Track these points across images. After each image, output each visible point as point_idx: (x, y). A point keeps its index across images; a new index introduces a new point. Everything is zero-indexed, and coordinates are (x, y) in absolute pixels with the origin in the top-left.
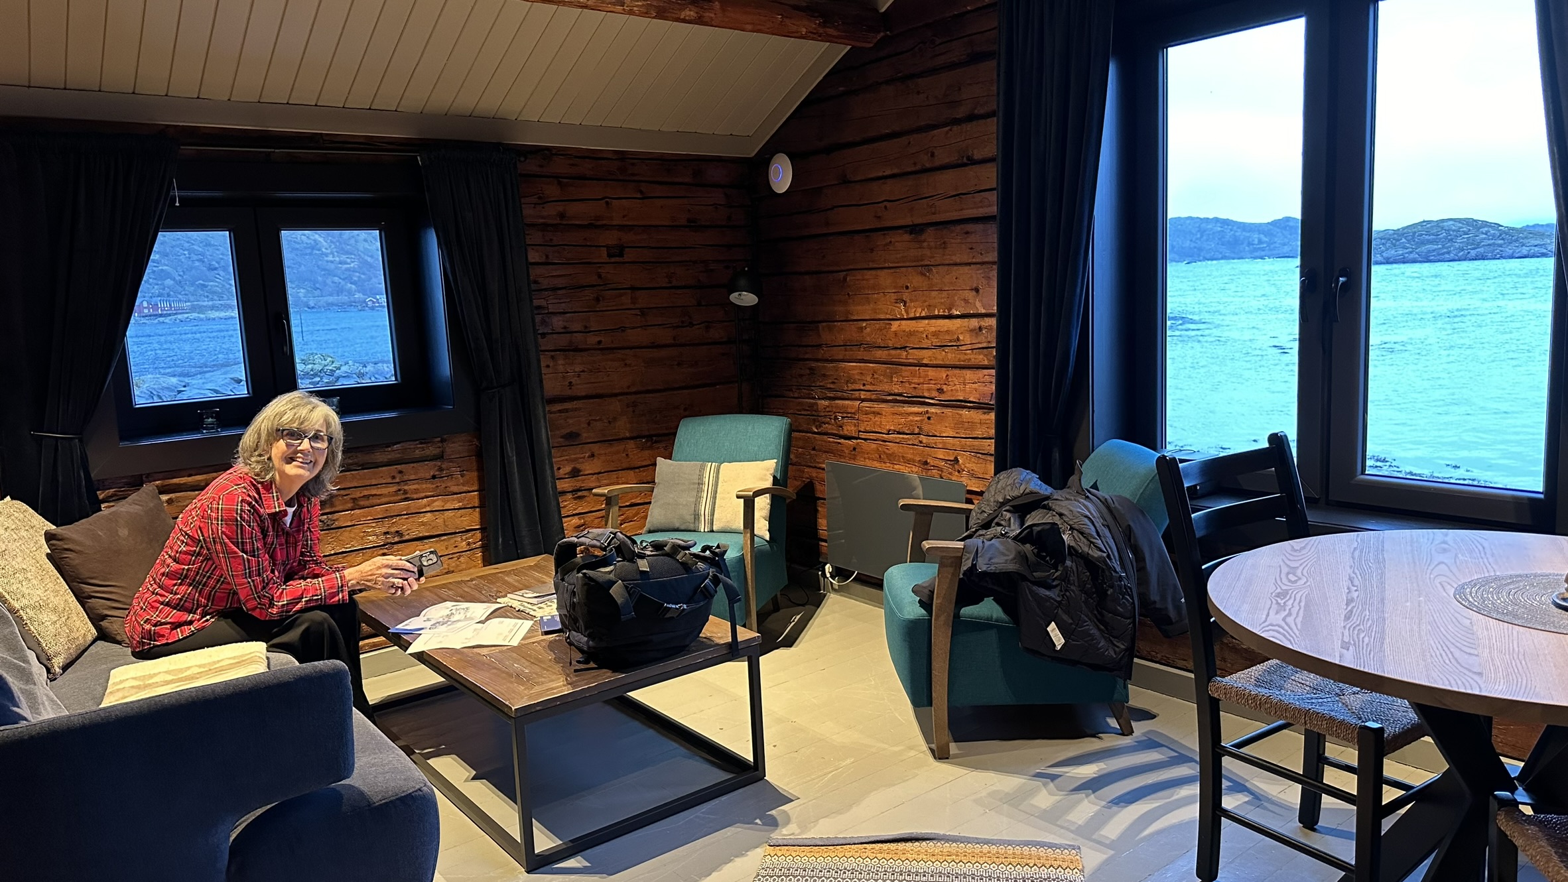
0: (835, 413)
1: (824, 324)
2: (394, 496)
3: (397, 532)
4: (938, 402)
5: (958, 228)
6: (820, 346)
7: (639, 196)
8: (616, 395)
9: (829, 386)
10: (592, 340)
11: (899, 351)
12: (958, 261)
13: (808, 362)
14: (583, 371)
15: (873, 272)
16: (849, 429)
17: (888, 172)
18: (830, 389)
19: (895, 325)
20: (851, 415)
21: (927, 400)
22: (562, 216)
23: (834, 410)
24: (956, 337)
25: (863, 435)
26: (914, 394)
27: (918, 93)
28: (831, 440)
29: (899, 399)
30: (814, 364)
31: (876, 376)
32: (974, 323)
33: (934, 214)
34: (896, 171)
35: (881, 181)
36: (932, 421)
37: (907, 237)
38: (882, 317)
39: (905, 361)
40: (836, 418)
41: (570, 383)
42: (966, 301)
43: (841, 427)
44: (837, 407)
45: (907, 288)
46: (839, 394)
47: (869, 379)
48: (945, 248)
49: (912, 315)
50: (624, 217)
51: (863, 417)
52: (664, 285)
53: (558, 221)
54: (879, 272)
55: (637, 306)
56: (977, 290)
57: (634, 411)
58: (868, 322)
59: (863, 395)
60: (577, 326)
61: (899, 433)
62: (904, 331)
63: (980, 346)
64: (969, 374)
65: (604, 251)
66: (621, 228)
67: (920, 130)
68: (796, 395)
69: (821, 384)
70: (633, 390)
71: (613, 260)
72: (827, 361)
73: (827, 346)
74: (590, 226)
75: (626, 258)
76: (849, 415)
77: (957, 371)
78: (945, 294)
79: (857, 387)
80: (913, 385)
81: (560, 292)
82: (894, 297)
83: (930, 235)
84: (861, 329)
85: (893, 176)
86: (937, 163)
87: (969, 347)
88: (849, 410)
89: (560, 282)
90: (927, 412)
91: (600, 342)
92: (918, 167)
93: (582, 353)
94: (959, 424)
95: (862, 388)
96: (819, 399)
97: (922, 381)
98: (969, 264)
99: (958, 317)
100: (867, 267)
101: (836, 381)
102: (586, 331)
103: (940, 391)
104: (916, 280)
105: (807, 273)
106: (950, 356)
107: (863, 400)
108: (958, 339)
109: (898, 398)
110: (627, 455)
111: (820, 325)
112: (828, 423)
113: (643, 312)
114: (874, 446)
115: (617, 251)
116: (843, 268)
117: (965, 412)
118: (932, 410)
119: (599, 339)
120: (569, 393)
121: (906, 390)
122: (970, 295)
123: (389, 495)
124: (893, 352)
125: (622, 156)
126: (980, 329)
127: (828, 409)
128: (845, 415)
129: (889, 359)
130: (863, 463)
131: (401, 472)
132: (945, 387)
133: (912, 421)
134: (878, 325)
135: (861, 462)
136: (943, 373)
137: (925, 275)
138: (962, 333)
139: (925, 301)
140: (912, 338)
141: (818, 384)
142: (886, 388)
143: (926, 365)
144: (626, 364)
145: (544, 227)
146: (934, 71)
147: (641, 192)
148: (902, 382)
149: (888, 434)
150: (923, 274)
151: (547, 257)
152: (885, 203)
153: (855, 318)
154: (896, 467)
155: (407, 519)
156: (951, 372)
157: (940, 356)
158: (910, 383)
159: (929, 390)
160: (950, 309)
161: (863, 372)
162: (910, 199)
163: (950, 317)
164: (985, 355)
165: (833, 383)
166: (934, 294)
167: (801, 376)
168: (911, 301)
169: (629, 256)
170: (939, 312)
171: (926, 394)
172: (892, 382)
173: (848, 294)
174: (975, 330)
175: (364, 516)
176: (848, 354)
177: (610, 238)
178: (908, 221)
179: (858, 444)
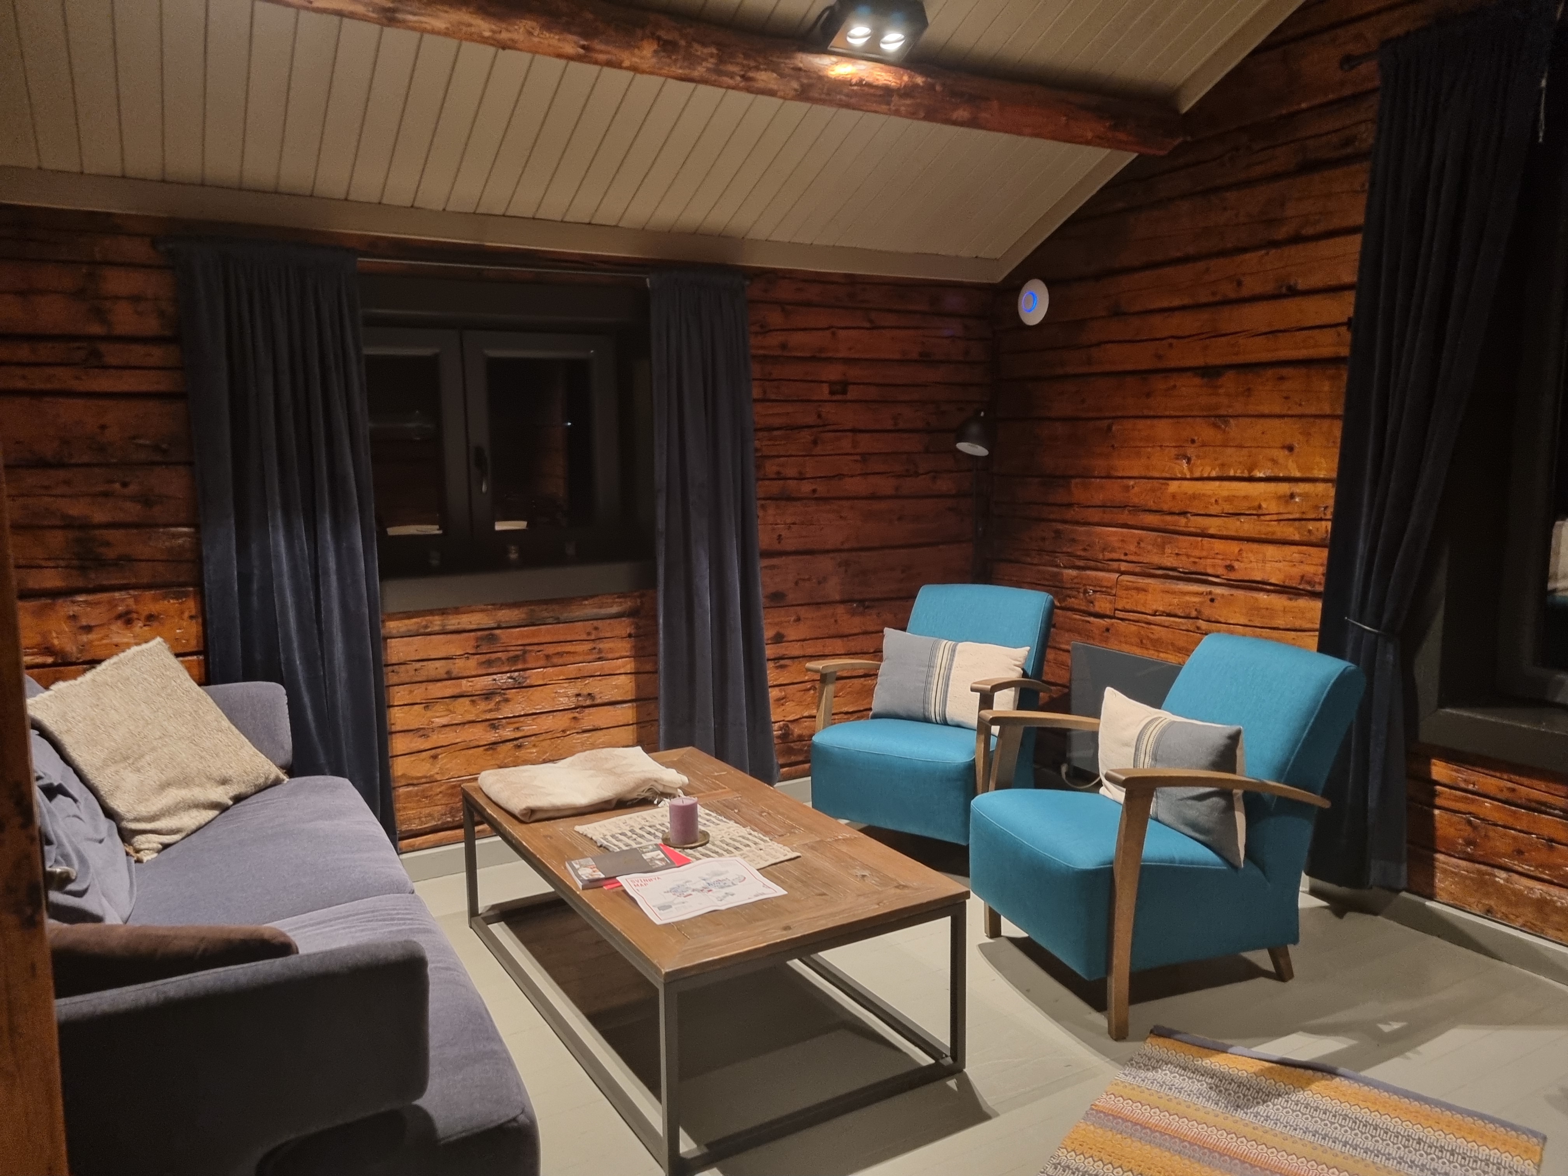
0: (1085, 585)
1: (1078, 480)
2: (588, 654)
3: (589, 694)
4: (1225, 581)
5: (1270, 372)
6: (1070, 505)
7: (868, 325)
8: (828, 551)
9: (1079, 553)
10: (806, 488)
11: (1176, 517)
12: (1267, 411)
13: (1054, 524)
14: (794, 524)
15: (1149, 422)
16: (1103, 604)
17: (1176, 302)
18: (1080, 558)
19: (1174, 486)
20: (1105, 590)
21: (1211, 579)
22: (784, 346)
23: (1084, 582)
24: (1256, 504)
25: (1119, 614)
26: (1193, 569)
27: (1225, 209)
28: (1078, 617)
29: (1169, 574)
30: (1060, 526)
31: (1142, 545)
32: (1284, 488)
33: (1236, 354)
34: (1187, 301)
35: (1166, 314)
36: (1216, 604)
37: (1197, 381)
38: (1157, 475)
39: (1184, 529)
40: (1085, 592)
41: (780, 536)
42: (1274, 461)
43: (1092, 602)
44: (1088, 577)
45: (1193, 441)
46: (1092, 564)
47: (1132, 548)
48: (1248, 396)
49: (1197, 474)
50: (850, 349)
51: (1123, 593)
52: (889, 428)
53: (778, 352)
54: (1156, 422)
55: (858, 451)
56: (1291, 449)
57: (846, 571)
58: (1137, 481)
59: (1124, 566)
60: (791, 472)
61: (1169, 615)
62: (1186, 494)
63: (1291, 517)
64: (1271, 551)
65: (825, 388)
66: (847, 361)
67: (1222, 253)
68: (1035, 561)
69: (1069, 550)
70: (846, 546)
71: (835, 398)
72: (1077, 523)
73: (1079, 505)
74: (813, 359)
75: (849, 397)
76: (1104, 589)
77: (1255, 546)
78: (1245, 451)
79: (1115, 556)
80: (1192, 559)
81: (776, 433)
82: (1174, 452)
83: (1228, 381)
84: (1127, 488)
85: (1183, 308)
86: (1245, 292)
87: (1275, 517)
88: (1105, 584)
89: (777, 422)
90: (1210, 593)
91: (814, 491)
92: (1218, 298)
93: (795, 503)
94: (1255, 609)
95: (1123, 557)
96: (1065, 567)
97: (1204, 554)
98: (1281, 416)
99: (1261, 480)
100: (1140, 414)
101: (1088, 548)
102: (801, 478)
103: (1230, 568)
104: (1207, 433)
105: (1058, 419)
106: (1247, 526)
107: (1123, 573)
108: (1260, 507)
109: (1171, 573)
110: (836, 621)
111: (1074, 481)
112: (1074, 597)
113: (865, 457)
114: (1133, 628)
115: (840, 387)
116: (1107, 414)
117: (1262, 596)
118: (1218, 590)
119: (814, 487)
120: (777, 547)
121: (1183, 564)
122: (1281, 455)
123: (584, 653)
124: (1169, 518)
125: (851, 280)
126: (1292, 496)
127: (1075, 581)
128: (1098, 589)
129: (1162, 526)
130: (1117, 647)
131: (596, 629)
132: (1236, 565)
133: (1188, 602)
134: (1149, 484)
135: (1114, 646)
136: (1234, 547)
137: (1219, 427)
138: (1265, 500)
139: (1216, 459)
140: (1196, 503)
141: (1065, 549)
142: (1156, 559)
143: (1212, 536)
144: (841, 517)
145: (763, 359)
146: (1249, 183)
147: (871, 321)
148: (1177, 554)
149: (1154, 615)
150: (1216, 426)
151: (765, 392)
152: (1170, 340)
153: (1120, 475)
154: (1162, 655)
155: (600, 680)
156: (1245, 546)
157: (1233, 526)
158: (1188, 556)
159: (1214, 566)
160: (1251, 470)
161: (1125, 539)
162: (1204, 336)
163: (1251, 479)
164: (1296, 529)
165: (1085, 550)
166: (1229, 451)
167: (1043, 539)
168: (1198, 457)
169: (853, 393)
170: (1235, 472)
171: (1210, 571)
172: (1164, 553)
173: (1113, 446)
174: (1285, 496)
175: (556, 675)
176: (1107, 517)
177: (833, 373)
178: (1200, 362)
179: (1112, 624)
